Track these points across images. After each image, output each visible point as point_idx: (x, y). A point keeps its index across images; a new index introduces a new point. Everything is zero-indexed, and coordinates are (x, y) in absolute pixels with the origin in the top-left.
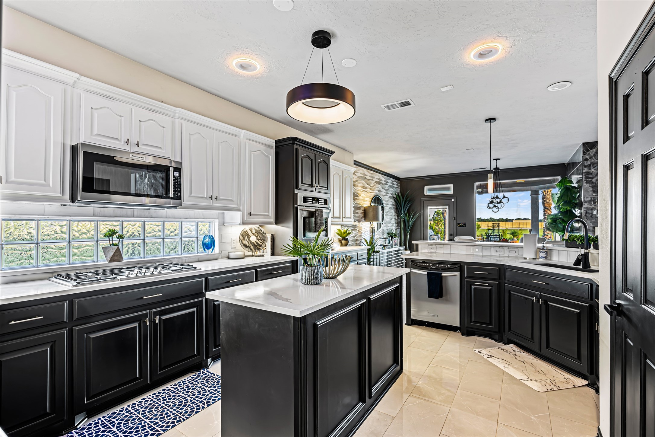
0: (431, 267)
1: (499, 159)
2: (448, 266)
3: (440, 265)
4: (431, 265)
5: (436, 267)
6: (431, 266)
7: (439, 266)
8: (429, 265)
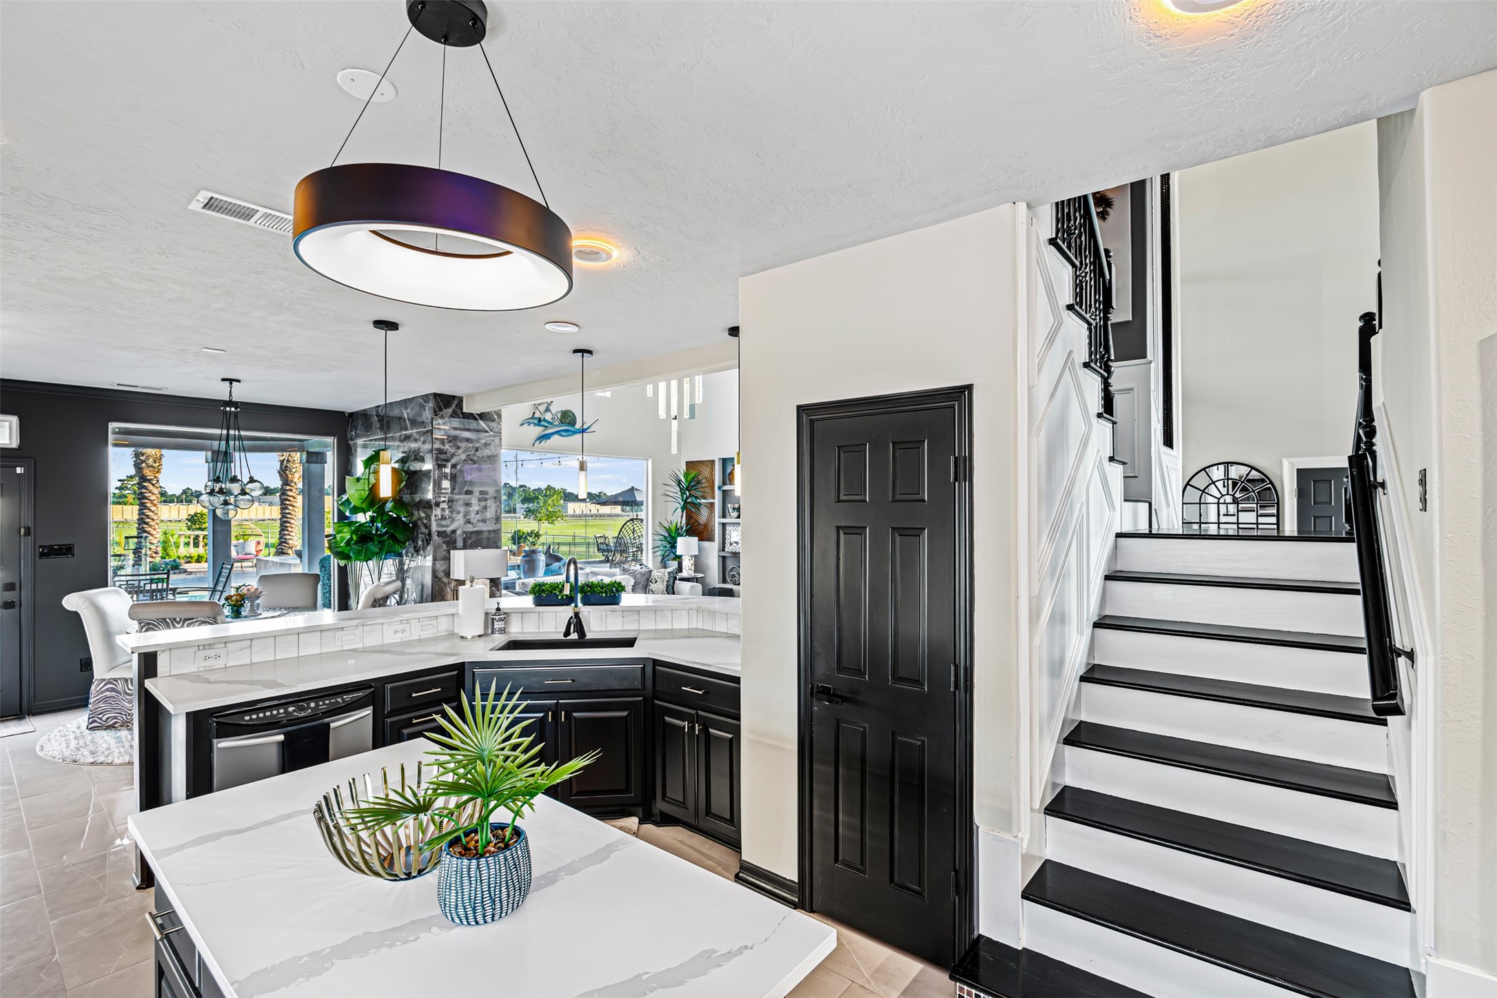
0: (296, 714)
1: (238, 381)
2: (343, 699)
3: (321, 703)
4: (291, 709)
5: (310, 711)
6: (294, 711)
7: (317, 705)
8: (286, 712)
